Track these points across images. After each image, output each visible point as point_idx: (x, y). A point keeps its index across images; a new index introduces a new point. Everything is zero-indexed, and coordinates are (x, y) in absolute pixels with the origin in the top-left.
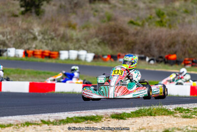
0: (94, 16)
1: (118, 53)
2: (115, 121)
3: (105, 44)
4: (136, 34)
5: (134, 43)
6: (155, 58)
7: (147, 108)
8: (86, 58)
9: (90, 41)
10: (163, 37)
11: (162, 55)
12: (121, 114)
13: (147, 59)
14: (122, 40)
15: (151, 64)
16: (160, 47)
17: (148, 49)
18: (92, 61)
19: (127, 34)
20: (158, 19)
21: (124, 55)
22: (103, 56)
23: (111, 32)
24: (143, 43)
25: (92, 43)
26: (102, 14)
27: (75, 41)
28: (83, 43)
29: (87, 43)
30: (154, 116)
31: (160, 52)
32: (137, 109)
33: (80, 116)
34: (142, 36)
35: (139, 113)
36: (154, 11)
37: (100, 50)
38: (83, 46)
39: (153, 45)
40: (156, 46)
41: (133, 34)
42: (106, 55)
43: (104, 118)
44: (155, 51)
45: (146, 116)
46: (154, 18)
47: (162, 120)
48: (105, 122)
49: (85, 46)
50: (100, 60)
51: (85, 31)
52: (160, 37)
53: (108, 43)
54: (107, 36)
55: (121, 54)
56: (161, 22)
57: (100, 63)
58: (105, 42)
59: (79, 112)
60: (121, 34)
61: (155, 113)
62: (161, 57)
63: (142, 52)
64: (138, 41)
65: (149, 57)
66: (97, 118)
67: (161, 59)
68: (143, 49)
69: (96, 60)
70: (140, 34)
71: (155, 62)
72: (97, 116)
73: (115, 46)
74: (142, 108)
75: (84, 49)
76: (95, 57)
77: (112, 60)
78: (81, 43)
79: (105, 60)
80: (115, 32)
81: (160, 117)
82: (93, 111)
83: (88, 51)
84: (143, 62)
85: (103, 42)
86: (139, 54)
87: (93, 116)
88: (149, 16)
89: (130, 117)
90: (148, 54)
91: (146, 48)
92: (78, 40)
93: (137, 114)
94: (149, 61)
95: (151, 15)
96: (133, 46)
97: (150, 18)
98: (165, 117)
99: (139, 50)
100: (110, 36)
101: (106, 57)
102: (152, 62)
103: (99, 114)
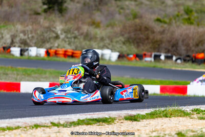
0: (120, 13)
1: (144, 52)
2: (129, 122)
3: (130, 43)
4: (162, 32)
5: (161, 41)
6: (182, 57)
7: (163, 109)
8: (110, 57)
9: (115, 40)
10: (191, 35)
11: (190, 54)
12: (135, 116)
13: (174, 58)
14: (148, 39)
15: (178, 64)
16: (188, 45)
17: (175, 48)
18: (116, 61)
19: (153, 32)
20: (186, 17)
21: (149, 54)
22: (128, 55)
23: (136, 30)
24: (169, 42)
25: (117, 42)
26: (127, 11)
27: (99, 39)
28: (107, 41)
29: (112, 42)
30: (170, 117)
31: (187, 51)
32: (152, 110)
33: (91, 118)
34: (169, 35)
35: (154, 115)
36: (182, 8)
37: (125, 49)
38: (107, 45)
39: (180, 43)
40: (183, 45)
41: (159, 32)
42: (131, 54)
43: (117, 120)
44: (182, 49)
45: (161, 117)
46: (182, 15)
47: (178, 122)
48: (118, 124)
49: (109, 44)
50: (125, 59)
51: (109, 30)
52: (187, 35)
53: (133, 42)
54: (132, 35)
55: (147, 53)
56: (189, 19)
57: (125, 63)
58: (131, 40)
59: (92, 113)
60: (147, 32)
61: (171, 115)
62: (188, 56)
63: (168, 51)
64: (165, 40)
65: (176, 56)
66: (110, 120)
67: (188, 58)
68: (170, 48)
69: (121, 59)
70: (166, 31)
71: (183, 61)
72: (110, 118)
73: (141, 44)
74: (157, 109)
75: (108, 48)
76: (120, 57)
77: (137, 59)
78: (105, 42)
79: (130, 59)
80: (140, 30)
81: (176, 118)
82: (106, 112)
83: (113, 50)
84: (169, 62)
85: (128, 41)
86: (166, 53)
87: (106, 118)
88: (176, 13)
89: (144, 118)
90: (175, 53)
91: (173, 47)
92: (102, 39)
93: (152, 116)
94: (176, 60)
95: (179, 12)
96: (159, 45)
97: (178, 16)
98: (181, 118)
99: (166, 49)
100: (135, 35)
101: (131, 56)
102: (179, 61)
103: (111, 116)
